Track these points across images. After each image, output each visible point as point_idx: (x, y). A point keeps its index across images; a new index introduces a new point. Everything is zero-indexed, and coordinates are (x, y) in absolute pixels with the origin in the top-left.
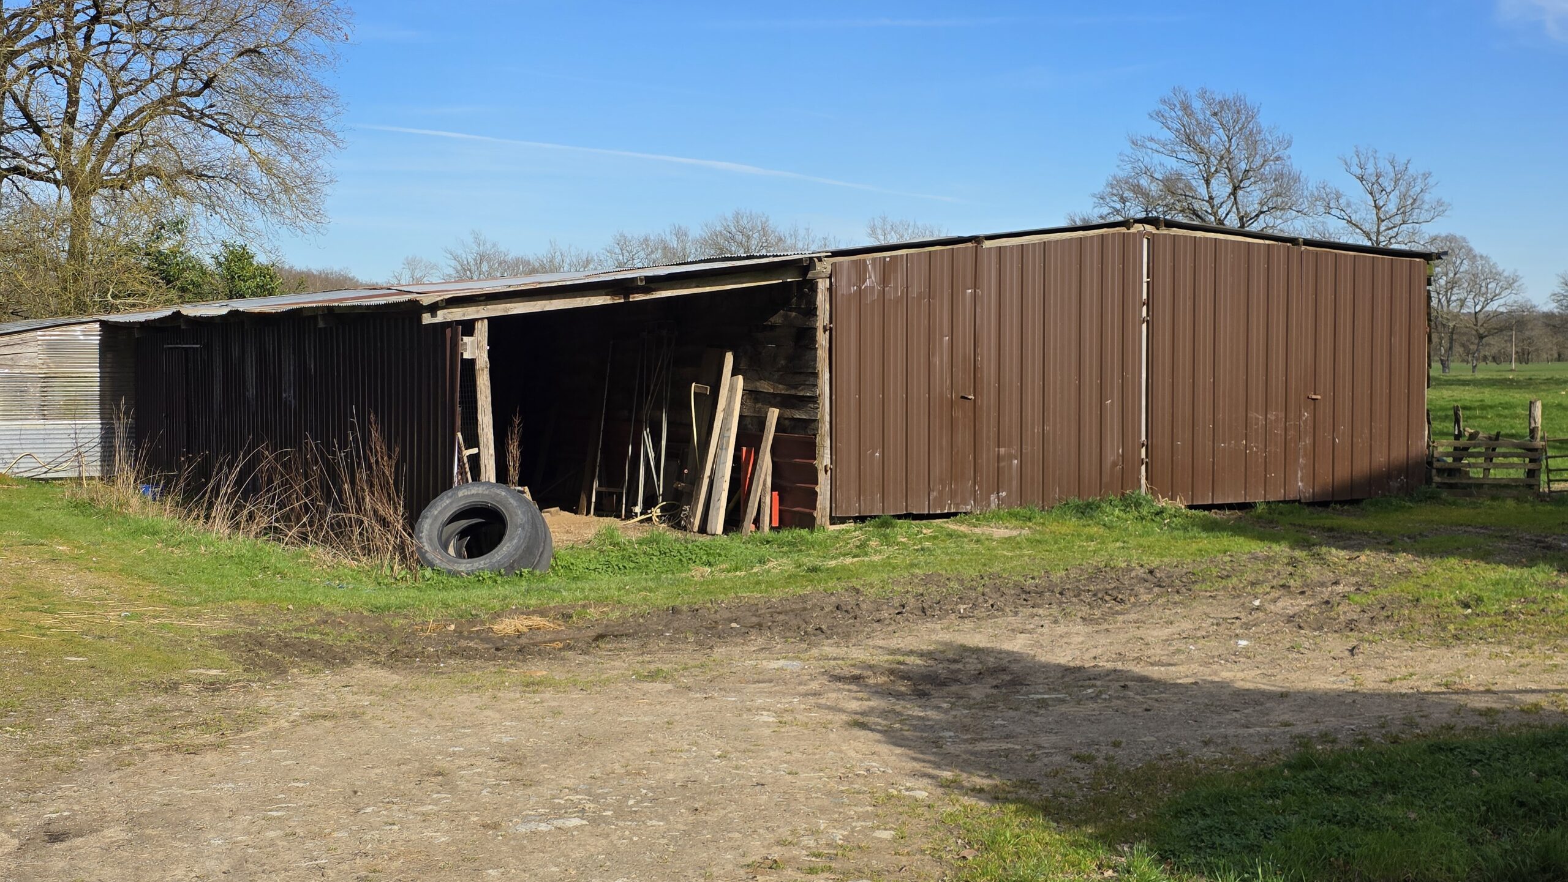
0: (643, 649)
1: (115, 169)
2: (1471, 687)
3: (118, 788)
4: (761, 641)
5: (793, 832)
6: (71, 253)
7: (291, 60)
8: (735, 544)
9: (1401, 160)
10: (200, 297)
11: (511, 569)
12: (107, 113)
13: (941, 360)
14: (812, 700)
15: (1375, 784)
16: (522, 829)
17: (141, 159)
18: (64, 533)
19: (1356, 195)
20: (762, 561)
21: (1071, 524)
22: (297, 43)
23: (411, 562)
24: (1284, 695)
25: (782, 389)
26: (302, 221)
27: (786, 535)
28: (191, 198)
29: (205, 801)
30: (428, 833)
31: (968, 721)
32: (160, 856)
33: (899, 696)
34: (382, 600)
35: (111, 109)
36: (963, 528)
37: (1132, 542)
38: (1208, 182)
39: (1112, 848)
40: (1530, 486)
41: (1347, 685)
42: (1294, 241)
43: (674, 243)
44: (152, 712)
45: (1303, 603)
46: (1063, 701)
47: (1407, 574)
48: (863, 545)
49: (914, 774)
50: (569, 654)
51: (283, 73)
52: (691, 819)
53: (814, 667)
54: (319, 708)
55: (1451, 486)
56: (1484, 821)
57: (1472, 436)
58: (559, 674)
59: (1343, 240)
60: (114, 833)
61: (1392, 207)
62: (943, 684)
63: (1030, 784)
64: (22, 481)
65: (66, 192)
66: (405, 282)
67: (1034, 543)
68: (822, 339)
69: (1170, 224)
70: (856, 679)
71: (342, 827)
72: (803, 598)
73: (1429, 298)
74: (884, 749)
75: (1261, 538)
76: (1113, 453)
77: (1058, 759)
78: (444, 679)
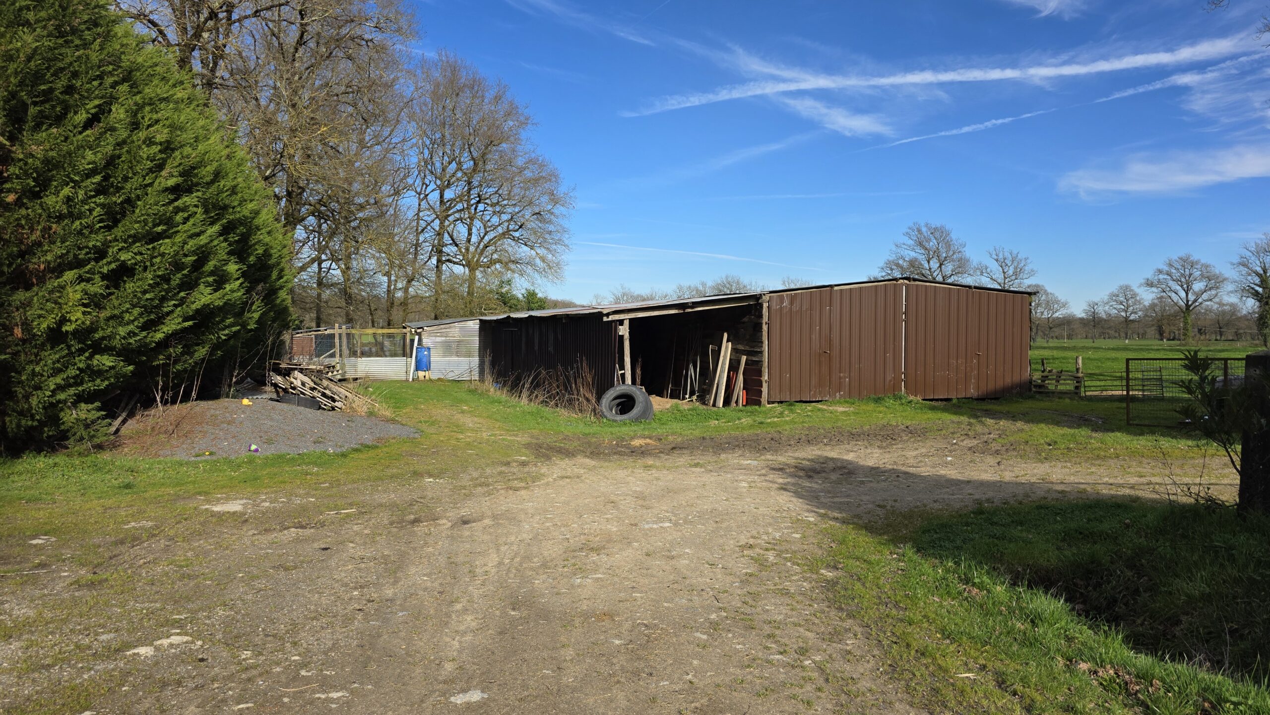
0: (691, 454)
1: (485, 260)
2: (1054, 481)
3: (488, 504)
4: (740, 452)
5: (758, 533)
6: (468, 293)
7: (552, 217)
8: (727, 411)
9: (1015, 252)
10: (517, 310)
11: (637, 420)
12: (482, 238)
13: (815, 336)
14: (763, 478)
15: (1013, 522)
16: (646, 527)
17: (495, 256)
18: (465, 402)
19: (994, 267)
20: (739, 419)
21: (871, 406)
22: (555, 211)
23: (598, 416)
24: (969, 482)
25: (747, 348)
26: (556, 280)
27: (749, 408)
28: (513, 272)
29: (522, 509)
30: (609, 527)
31: (830, 489)
32: (505, 531)
33: (800, 477)
34: (587, 431)
35: (484, 237)
36: (825, 407)
37: (898, 414)
38: (929, 262)
39: (896, 546)
40: (1077, 393)
41: (998, 478)
42: (970, 287)
43: (701, 288)
44: (500, 473)
45: (976, 442)
46: (871, 481)
47: (1022, 430)
48: (782, 413)
49: (808, 511)
50: (662, 455)
51: (550, 222)
52: (715, 525)
53: (763, 464)
54: (564, 473)
55: (1040, 393)
56: (1064, 540)
57: (1050, 371)
58: (658, 463)
59: (989, 286)
60: (487, 521)
61: (1011, 272)
62: (819, 473)
63: (858, 516)
64: (449, 381)
65: (467, 269)
66: (594, 304)
67: (855, 414)
68: (765, 328)
69: (915, 280)
70: (781, 469)
71: (575, 523)
72: (757, 435)
73: (1031, 312)
74: (794, 500)
75: (955, 413)
76: (890, 376)
77: (870, 506)
78: (612, 464)
